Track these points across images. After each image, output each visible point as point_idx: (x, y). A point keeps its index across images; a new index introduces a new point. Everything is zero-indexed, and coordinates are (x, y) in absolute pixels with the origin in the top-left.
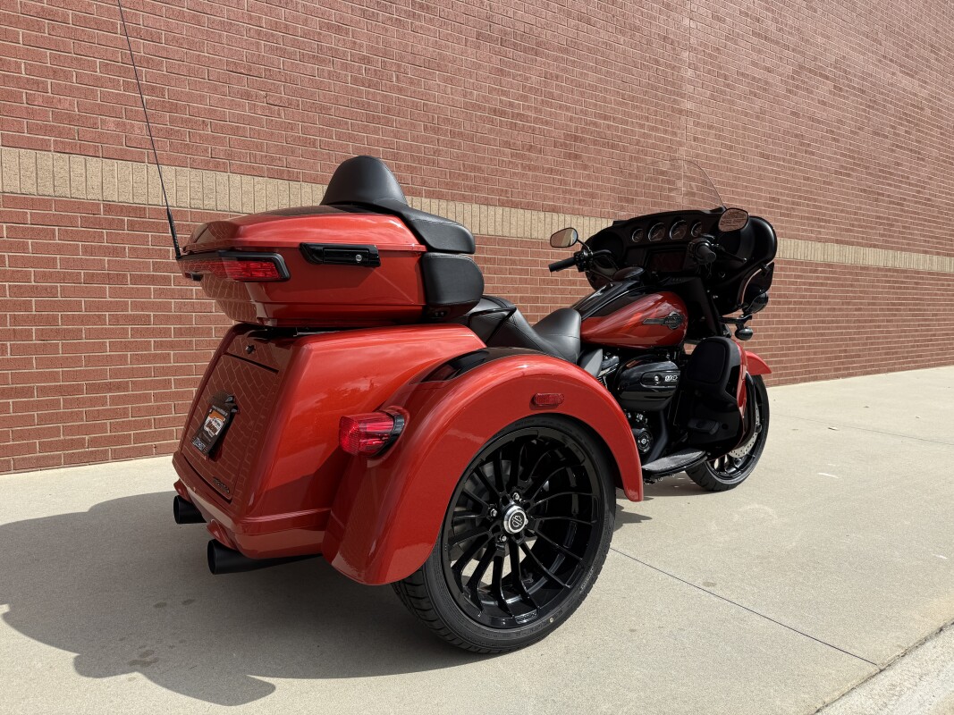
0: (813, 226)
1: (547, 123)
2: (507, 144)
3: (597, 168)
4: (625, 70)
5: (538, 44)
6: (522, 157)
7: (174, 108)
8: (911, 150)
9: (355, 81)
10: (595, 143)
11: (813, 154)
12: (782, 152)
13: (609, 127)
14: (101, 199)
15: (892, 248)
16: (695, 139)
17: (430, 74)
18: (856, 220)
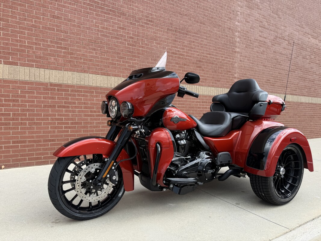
0: (282, 89)
1: (190, 57)
2: (177, 64)
3: (207, 70)
4: (216, 39)
5: (187, 31)
6: (182, 67)
7: (72, 54)
8: (316, 63)
9: (128, 44)
10: (206, 62)
11: (281, 65)
12: (271, 65)
13: (211, 57)
14: (49, 82)
15: (311, 96)
16: (240, 61)
17: (152, 42)
18: (298, 87)
